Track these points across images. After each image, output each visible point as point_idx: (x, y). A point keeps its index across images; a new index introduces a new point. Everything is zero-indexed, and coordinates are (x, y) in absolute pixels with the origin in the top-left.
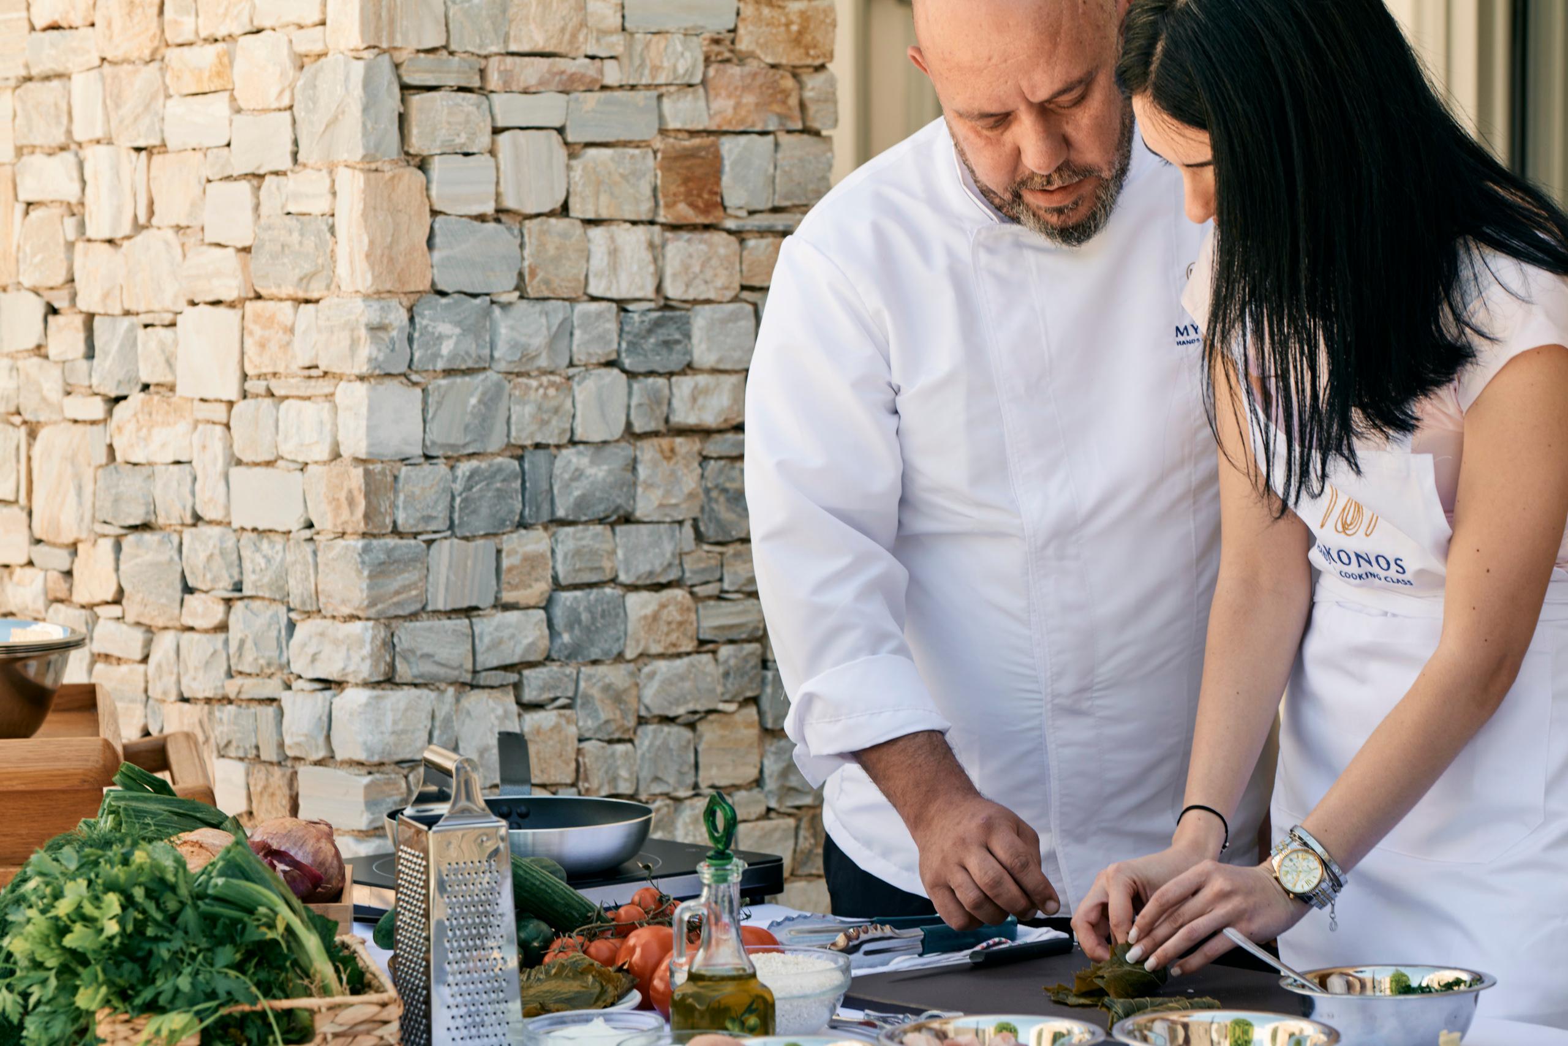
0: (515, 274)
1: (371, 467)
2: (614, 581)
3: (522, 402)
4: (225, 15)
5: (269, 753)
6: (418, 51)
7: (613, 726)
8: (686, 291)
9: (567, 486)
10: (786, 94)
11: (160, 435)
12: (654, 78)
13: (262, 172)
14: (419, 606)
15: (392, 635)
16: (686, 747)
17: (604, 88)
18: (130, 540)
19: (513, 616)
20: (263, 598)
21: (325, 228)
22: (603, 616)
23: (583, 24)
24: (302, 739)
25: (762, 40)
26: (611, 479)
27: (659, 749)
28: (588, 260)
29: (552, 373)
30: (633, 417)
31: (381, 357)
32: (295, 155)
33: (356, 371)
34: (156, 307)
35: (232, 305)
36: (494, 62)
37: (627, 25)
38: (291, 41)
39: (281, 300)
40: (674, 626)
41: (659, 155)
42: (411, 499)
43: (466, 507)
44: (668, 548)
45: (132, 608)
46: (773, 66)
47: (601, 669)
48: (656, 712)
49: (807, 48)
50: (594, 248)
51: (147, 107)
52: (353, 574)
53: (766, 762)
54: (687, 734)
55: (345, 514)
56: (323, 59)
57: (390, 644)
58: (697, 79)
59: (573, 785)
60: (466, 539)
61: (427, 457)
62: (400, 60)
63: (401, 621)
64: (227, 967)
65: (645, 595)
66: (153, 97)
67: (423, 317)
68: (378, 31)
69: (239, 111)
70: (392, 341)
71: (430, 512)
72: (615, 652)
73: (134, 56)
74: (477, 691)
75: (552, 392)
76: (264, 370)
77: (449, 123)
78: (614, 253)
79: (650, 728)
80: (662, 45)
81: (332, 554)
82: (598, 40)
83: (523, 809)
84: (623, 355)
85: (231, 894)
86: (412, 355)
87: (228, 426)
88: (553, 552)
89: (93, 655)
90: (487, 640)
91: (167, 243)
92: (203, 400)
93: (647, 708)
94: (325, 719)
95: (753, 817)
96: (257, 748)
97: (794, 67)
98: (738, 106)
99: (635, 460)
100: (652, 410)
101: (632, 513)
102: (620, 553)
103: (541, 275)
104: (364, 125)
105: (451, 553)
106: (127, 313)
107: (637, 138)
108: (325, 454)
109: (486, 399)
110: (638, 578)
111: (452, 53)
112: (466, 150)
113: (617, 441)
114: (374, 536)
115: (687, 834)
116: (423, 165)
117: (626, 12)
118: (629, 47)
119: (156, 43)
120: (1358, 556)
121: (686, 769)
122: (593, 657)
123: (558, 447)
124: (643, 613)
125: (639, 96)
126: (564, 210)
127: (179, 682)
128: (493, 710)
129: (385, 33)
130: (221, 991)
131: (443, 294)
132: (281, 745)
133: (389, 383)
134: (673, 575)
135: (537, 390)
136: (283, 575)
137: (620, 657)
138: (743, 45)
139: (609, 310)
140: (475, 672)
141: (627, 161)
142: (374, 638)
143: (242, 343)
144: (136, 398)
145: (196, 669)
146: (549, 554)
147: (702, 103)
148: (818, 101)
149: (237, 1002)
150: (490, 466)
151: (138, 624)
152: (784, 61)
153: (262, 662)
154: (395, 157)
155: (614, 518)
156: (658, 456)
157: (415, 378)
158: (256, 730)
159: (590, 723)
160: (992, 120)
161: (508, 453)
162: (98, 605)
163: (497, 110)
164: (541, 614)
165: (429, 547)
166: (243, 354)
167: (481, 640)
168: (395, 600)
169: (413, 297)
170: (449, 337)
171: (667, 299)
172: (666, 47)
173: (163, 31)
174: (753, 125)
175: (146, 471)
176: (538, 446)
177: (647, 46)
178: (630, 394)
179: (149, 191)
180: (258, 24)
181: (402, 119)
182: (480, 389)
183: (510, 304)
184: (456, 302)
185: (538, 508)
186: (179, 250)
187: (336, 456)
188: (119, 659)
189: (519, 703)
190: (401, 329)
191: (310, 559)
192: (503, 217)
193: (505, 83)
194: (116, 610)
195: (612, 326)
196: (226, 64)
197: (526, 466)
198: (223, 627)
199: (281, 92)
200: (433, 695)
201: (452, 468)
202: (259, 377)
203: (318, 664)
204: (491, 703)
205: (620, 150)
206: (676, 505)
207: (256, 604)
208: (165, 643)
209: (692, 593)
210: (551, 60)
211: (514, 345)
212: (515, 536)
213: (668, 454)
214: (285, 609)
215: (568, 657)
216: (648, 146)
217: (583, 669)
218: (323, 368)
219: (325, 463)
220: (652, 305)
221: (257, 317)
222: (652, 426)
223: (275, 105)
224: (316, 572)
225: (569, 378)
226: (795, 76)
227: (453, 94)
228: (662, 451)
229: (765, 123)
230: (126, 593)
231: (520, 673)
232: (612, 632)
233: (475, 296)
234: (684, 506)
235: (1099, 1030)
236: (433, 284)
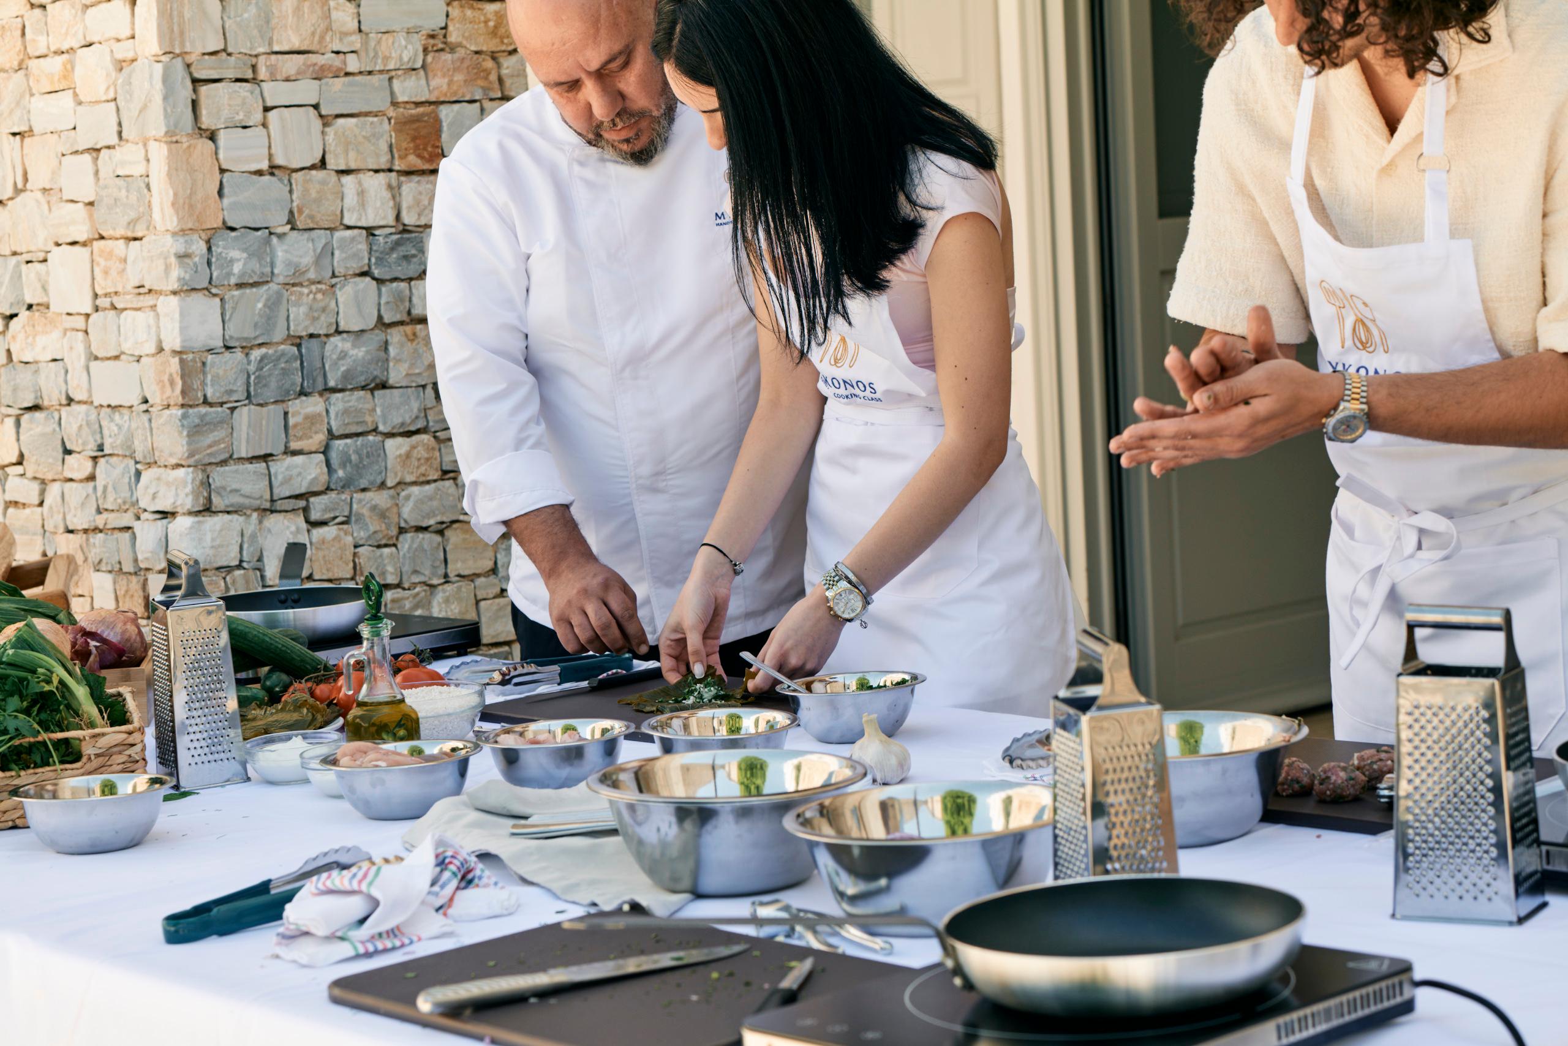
0: (287, 212)
1: (185, 357)
2: (375, 430)
3: (298, 304)
4: (67, 34)
5: (128, 567)
6: (204, 54)
7: (380, 535)
8: (419, 219)
9: (335, 364)
10: (488, 72)
11: (41, 340)
12: (385, 65)
13: (98, 147)
14: (227, 455)
15: (208, 477)
16: (437, 548)
17: (347, 74)
18: (26, 418)
19: (299, 459)
20: (118, 455)
21: (143, 186)
22: (368, 456)
23: (329, 28)
24: (149, 555)
25: (466, 34)
26: (369, 357)
27: (416, 550)
28: (342, 200)
29: (319, 282)
30: (383, 312)
31: (187, 277)
32: (120, 133)
33: (170, 288)
34: (33, 248)
35: (84, 244)
36: (262, 59)
37: (363, 28)
38: (112, 51)
39: (117, 239)
40: (422, 461)
41: (393, 121)
42: (216, 379)
43: (259, 383)
44: (415, 405)
45: (30, 467)
46: (477, 53)
47: (369, 495)
48: (413, 524)
49: (502, 39)
50: (346, 191)
51: (18, 103)
52: (176, 434)
53: (499, 556)
54: (438, 538)
55: (168, 392)
56: (135, 63)
57: (206, 484)
58: (419, 64)
59: (353, 579)
60: (261, 405)
61: (228, 348)
62: (189, 62)
63: (214, 467)
64: (17, 711)
65: (399, 440)
66: (22, 96)
67: (218, 246)
68: (172, 41)
69: (80, 103)
70: (195, 264)
71: (231, 387)
72: (379, 481)
73: (7, 66)
74: (275, 515)
75: (319, 296)
76: (109, 290)
77: (229, 105)
78: (361, 193)
79: (409, 536)
80: (390, 41)
81: (162, 421)
82: (341, 40)
83: (296, 597)
84: (373, 267)
85: (18, 661)
86: (211, 274)
87: (86, 332)
88: (327, 411)
89: (6, 502)
90: (280, 477)
91: (37, 201)
92: (69, 314)
93: (406, 521)
94: (163, 539)
95: (491, 596)
96: (120, 563)
97: (493, 52)
98: (450, 84)
99: (386, 343)
100: (397, 306)
101: (386, 382)
102: (378, 410)
103: (306, 212)
104: (165, 110)
105: (249, 416)
106: (15, 254)
107: (375, 109)
108: (151, 348)
109: (269, 303)
110: (393, 428)
111: (229, 55)
112: (244, 124)
113: (372, 329)
114: (191, 406)
115: (440, 611)
116: (212, 137)
117: (362, 18)
118: (365, 43)
119: (21, 57)
120: (845, 382)
121: (437, 563)
122: (362, 486)
123: (327, 336)
124: (398, 453)
125: (375, 79)
126: (323, 164)
127: (64, 519)
128: (288, 527)
129: (177, 43)
130: (11, 729)
131: (232, 229)
132: (136, 560)
133: (194, 295)
134: (420, 424)
135: (308, 295)
136: (130, 438)
137: (383, 485)
138: (453, 38)
139: (360, 235)
140: (272, 501)
141: (368, 126)
142: (193, 480)
143: (93, 271)
144: (24, 314)
145: (76, 508)
146: (324, 413)
147: (423, 82)
148: (513, 76)
149: (24, 736)
150: (276, 352)
151: (35, 478)
152: (484, 49)
153: (120, 501)
154: (190, 131)
155: (373, 385)
156: (404, 339)
157: (214, 291)
158: (118, 550)
159: (362, 534)
160: (565, 86)
161: (289, 342)
162: (7, 466)
163: (266, 94)
164: (321, 457)
165: (232, 413)
166: (93, 279)
167: (276, 477)
168: (209, 451)
169: (209, 233)
170: (239, 260)
171: (404, 225)
172: (393, 43)
173: (25, 48)
174: (463, 96)
175: (33, 367)
176: (311, 336)
177: (379, 42)
178: (380, 295)
179: (23, 164)
180: (89, 39)
181: (195, 104)
182: (265, 297)
183: (284, 234)
184: (242, 235)
185: (314, 381)
186: (46, 207)
187: (161, 350)
188: (24, 504)
189: (307, 521)
190: (202, 256)
191: (147, 425)
192: (276, 172)
193: (272, 74)
194: (19, 469)
195: (363, 247)
196: (69, 71)
197: (303, 351)
198: (92, 478)
199: (108, 88)
200: (241, 519)
201: (247, 355)
202: (106, 295)
203: (157, 500)
204: (286, 522)
205: (362, 119)
206: (419, 374)
207: (114, 460)
208: (54, 490)
209: (435, 437)
210: (305, 56)
211: (289, 264)
212: (297, 401)
213: (412, 337)
214: (133, 462)
215: (343, 487)
216: (384, 115)
217: (355, 495)
218: (147, 287)
219: (153, 355)
220: (393, 230)
221: (102, 251)
222: (398, 317)
223: (104, 98)
224: (152, 435)
225: (332, 286)
226: (494, 59)
227: (232, 84)
228: (406, 335)
229: (472, 94)
230: (26, 457)
231: (307, 501)
232: (376, 467)
233: (257, 229)
234: (425, 374)
235: (633, 726)
236: (224, 222)
